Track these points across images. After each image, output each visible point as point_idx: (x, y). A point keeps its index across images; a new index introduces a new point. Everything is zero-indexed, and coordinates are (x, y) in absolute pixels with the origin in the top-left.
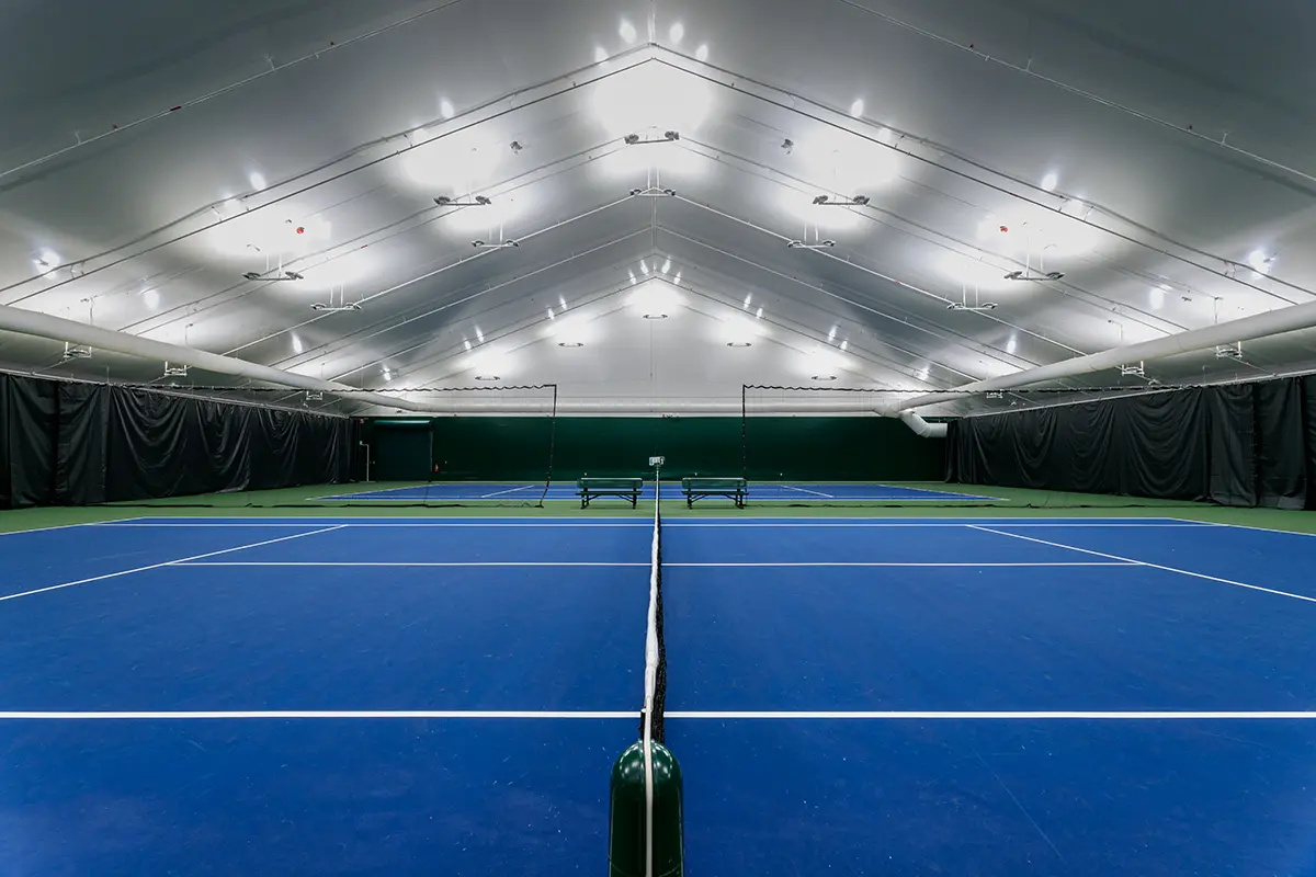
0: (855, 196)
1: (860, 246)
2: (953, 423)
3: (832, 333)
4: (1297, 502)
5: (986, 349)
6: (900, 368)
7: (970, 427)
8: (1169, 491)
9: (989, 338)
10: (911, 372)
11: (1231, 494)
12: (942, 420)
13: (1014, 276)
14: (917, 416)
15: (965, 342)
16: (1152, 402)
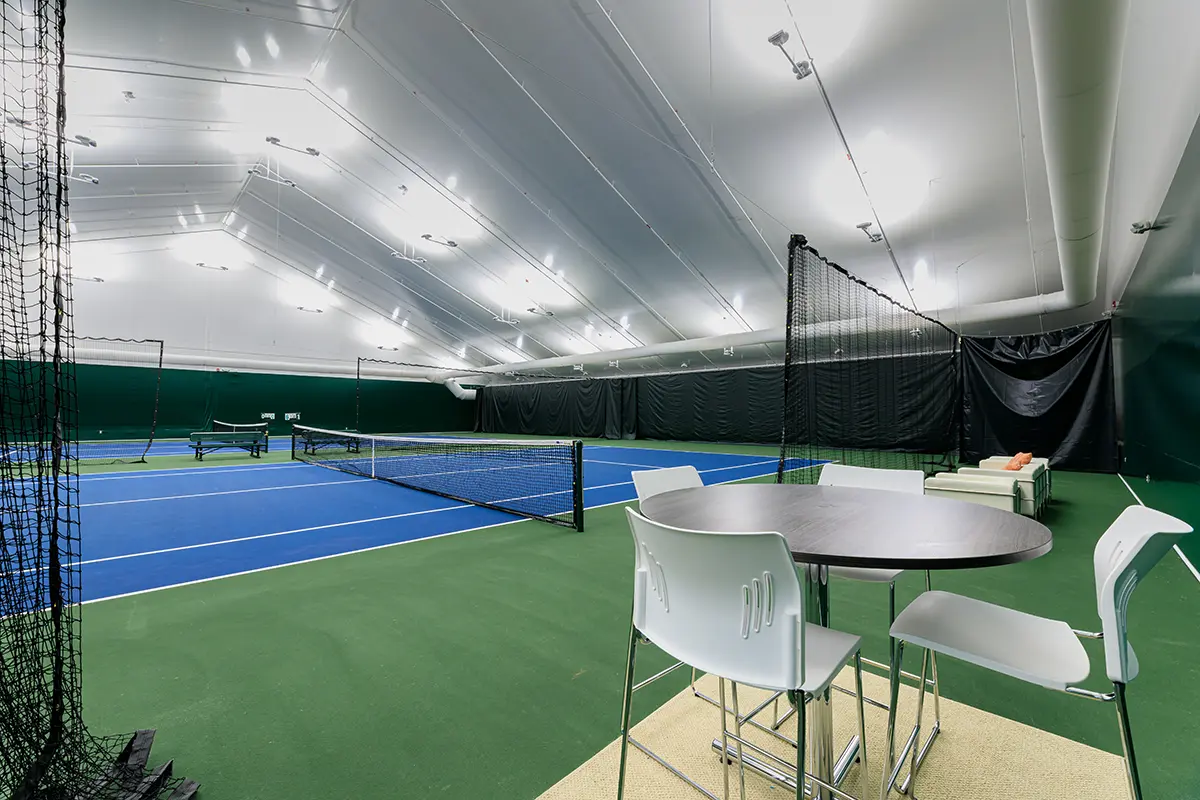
0: (450, 240)
1: (438, 264)
2: (480, 390)
3: (396, 312)
4: (633, 436)
5: (505, 343)
6: (447, 347)
7: (491, 394)
8: (590, 434)
9: (508, 336)
10: (452, 350)
11: (612, 433)
12: (473, 387)
13: (532, 310)
14: (457, 384)
15: (492, 336)
16: (585, 384)
